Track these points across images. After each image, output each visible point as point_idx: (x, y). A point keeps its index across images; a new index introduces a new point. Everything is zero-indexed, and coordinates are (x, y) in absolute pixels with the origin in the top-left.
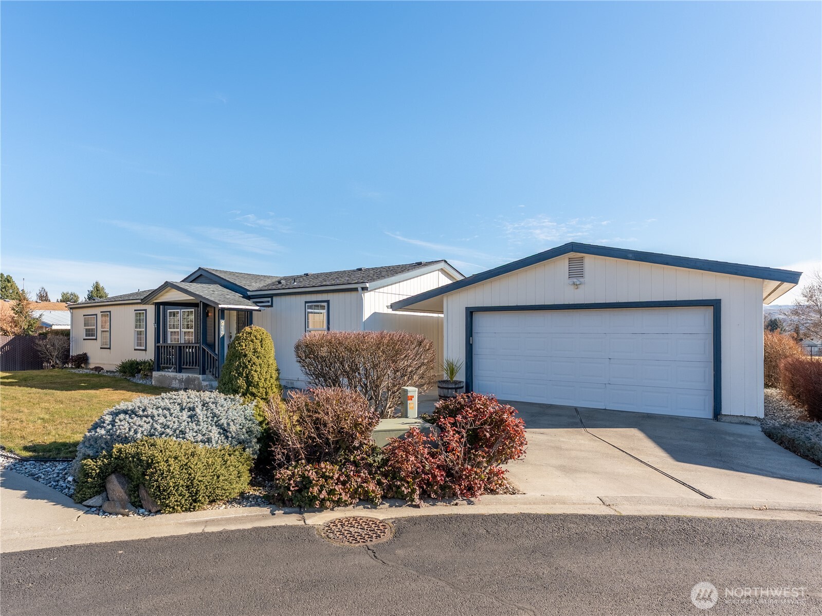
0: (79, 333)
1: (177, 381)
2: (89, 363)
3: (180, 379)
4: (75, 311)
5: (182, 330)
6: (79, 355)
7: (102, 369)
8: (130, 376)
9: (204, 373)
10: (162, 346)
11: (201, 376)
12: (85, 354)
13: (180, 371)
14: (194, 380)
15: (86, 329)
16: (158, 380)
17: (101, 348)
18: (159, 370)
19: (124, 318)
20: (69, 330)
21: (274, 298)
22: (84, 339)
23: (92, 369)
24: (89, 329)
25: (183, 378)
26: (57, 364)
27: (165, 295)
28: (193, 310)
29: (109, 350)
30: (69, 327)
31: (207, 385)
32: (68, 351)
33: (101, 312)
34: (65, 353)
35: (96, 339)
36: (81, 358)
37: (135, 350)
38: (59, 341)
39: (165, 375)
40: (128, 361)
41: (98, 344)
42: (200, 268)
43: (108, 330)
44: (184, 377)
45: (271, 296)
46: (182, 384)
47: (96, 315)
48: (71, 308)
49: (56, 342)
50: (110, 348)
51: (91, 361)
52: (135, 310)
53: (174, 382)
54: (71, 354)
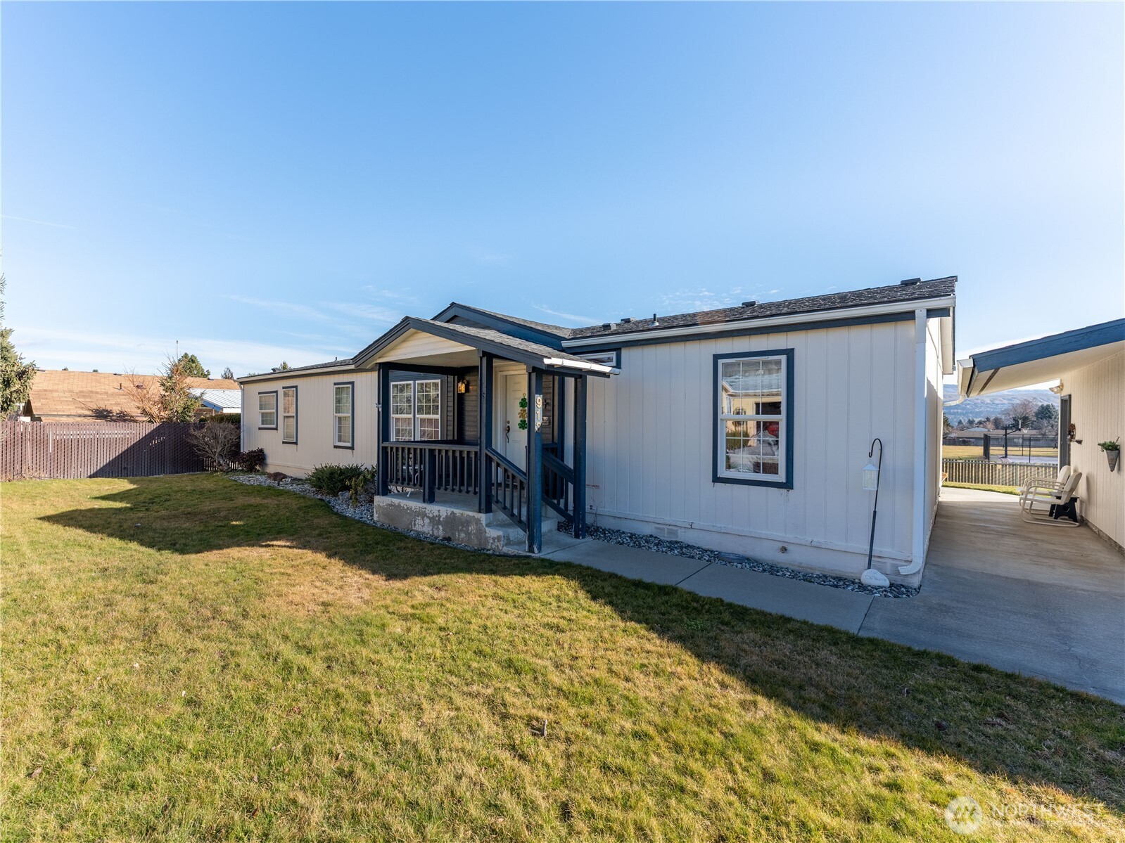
0: (252, 420)
1: (427, 521)
2: (266, 464)
3: (433, 518)
4: (247, 387)
5: (417, 416)
6: (252, 452)
7: (285, 476)
8: (328, 494)
9: (488, 510)
10: (392, 448)
11: (483, 517)
12: (261, 451)
13: (431, 499)
14: (467, 522)
15: (262, 414)
16: (386, 512)
17: (284, 442)
18: (386, 492)
19: (318, 395)
20: (238, 415)
21: (625, 353)
22: (260, 429)
23: (270, 476)
24: (266, 413)
25: (439, 516)
26: (221, 465)
27: (399, 347)
28: (439, 381)
29: (295, 445)
30: (239, 411)
31: (499, 538)
32: (238, 445)
33: (283, 388)
34: (233, 448)
35: (276, 429)
36: (254, 457)
37: (335, 447)
38: (223, 431)
39: (399, 506)
40: (326, 467)
41: (279, 436)
42: (453, 304)
43: (294, 414)
44: (443, 514)
45: (617, 348)
46: (438, 528)
47: (276, 392)
48: (241, 383)
49: (221, 433)
50: (296, 443)
51: (269, 461)
52: (335, 384)
53: (419, 521)
54: (242, 451)
